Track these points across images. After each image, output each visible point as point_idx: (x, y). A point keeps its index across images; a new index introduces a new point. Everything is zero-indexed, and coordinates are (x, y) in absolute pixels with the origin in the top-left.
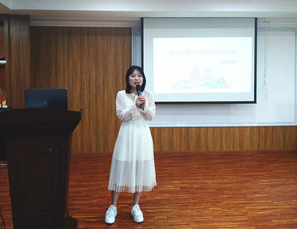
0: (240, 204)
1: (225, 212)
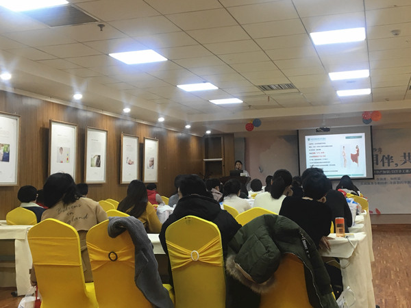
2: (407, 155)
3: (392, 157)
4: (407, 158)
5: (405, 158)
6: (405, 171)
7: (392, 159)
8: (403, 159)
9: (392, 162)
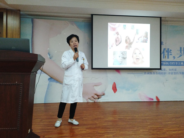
0: (159, 127)
1: (151, 132)
3: (171, 50)
4: (182, 52)
6: (180, 63)
7: (171, 53)
8: (179, 53)
9: (171, 54)
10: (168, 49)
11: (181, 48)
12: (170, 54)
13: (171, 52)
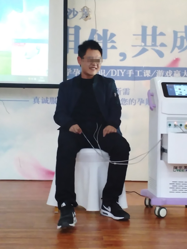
2: (149, 31)
3: (113, 35)
4: (149, 40)
5: (144, 40)
6: (141, 73)
7: (113, 42)
8: (139, 42)
9: (113, 47)
10: (105, 31)
11: (144, 29)
12: (109, 45)
13: (114, 39)
